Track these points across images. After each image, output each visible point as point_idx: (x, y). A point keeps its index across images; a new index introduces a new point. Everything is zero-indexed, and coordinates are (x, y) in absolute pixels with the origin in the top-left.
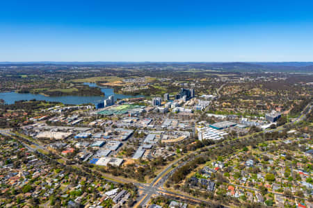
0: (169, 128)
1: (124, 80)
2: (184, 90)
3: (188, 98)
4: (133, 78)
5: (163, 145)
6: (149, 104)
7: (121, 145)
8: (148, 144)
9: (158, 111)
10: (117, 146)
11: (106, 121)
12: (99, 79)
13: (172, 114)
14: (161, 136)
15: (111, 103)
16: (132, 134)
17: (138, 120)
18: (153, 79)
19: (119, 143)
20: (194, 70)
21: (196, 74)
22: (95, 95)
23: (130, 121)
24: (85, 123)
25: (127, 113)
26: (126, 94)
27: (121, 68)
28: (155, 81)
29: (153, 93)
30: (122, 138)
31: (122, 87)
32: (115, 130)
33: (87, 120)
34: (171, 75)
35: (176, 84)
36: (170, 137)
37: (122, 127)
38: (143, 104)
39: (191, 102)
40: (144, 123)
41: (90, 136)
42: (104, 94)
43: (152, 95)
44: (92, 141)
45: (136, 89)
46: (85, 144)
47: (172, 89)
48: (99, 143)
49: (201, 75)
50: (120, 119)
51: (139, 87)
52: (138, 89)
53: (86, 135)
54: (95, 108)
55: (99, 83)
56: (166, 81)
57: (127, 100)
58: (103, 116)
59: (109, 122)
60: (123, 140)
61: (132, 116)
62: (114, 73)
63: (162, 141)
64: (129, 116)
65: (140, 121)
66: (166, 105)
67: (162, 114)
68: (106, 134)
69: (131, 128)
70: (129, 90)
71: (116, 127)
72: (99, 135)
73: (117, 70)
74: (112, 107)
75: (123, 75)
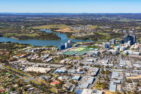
0: (127, 67)
1: (72, 28)
3: (132, 43)
4: (78, 26)
5: (130, 81)
6: (100, 47)
7: (94, 80)
8: (117, 79)
9: (111, 53)
10: (92, 80)
11: (72, 59)
12: (52, 26)
13: (123, 56)
14: (124, 75)
15: (70, 46)
16: (98, 71)
17: (97, 60)
18: (96, 27)
19: (93, 78)
20: (125, 20)
21: (129, 23)
22: (53, 39)
23: (92, 60)
24: (56, 61)
25: (85, 54)
26: (77, 38)
27: (65, 18)
28: (97, 29)
29: (100, 39)
30: (92, 74)
31: (72, 33)
32: (84, 67)
33: (57, 59)
34: (108, 24)
35: (116, 31)
36: (132, 74)
37: (87, 65)
38: (95, 47)
39: (136, 46)
40: (104, 62)
41: (66, 72)
42: (60, 38)
43: (99, 40)
44: (71, 76)
45: (84, 35)
46: (66, 77)
47: (114, 35)
48: (77, 77)
49: (133, 24)
50: (82, 59)
51: (86, 33)
52: (86, 35)
53: (63, 70)
54: (58, 49)
55: (52, 29)
56: (106, 29)
57: (82, 44)
58: (68, 56)
59: (75, 61)
60: (94, 76)
61: (92, 56)
62: (62, 22)
63: (127, 78)
64: (88, 56)
65: (99, 61)
66: (116, 48)
68: (78, 70)
69: (95, 66)
70: (79, 35)
71: (83, 65)
72: (73, 71)
73: (62, 19)
74: (71, 49)
75: (69, 23)
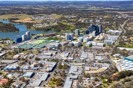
0: (88, 60)
1: (33, 18)
2: (93, 26)
3: (97, 33)
4: (41, 16)
5: (88, 76)
6: (62, 39)
7: (49, 76)
8: (74, 74)
9: (73, 45)
10: (46, 76)
11: (28, 54)
12: (10, 16)
13: (85, 48)
14: (83, 68)
15: (28, 38)
16: (55, 66)
17: (56, 53)
18: (61, 16)
19: (47, 74)
20: (94, 8)
21: (97, 11)
22: (10, 31)
23: (50, 54)
24: (10, 56)
25: (44, 47)
26: (38, 29)
27: (28, 7)
28: (63, 18)
29: (64, 29)
30: (48, 69)
31: (33, 24)
32: (39, 62)
33: (10, 53)
34: (74, 13)
35: (82, 20)
36: (92, 68)
37: (44, 60)
38: (56, 39)
39: (101, 37)
40: (63, 56)
41: (18, 68)
42: (18, 30)
43: (62, 31)
44: (23, 73)
45: (46, 25)
46: (16, 75)
47: (79, 25)
48: (29, 74)
49: (102, 13)
50: (40, 52)
51: (49, 23)
52: (48, 25)
53: (15, 66)
54: (14, 43)
55: (11, 20)
56: (72, 18)
57: (42, 35)
58: (23, 50)
59: (31, 55)
60: (50, 71)
61: (51, 49)
62: (23, 11)
63: (86, 72)
64: (47, 50)
65: (59, 54)
66: (79, 39)
67: (76, 47)
68: (32, 66)
69: (53, 60)
70: (41, 26)
71: (39, 59)
72: (26, 67)
73: (24, 8)
74: (29, 42)
75: (31, 13)
